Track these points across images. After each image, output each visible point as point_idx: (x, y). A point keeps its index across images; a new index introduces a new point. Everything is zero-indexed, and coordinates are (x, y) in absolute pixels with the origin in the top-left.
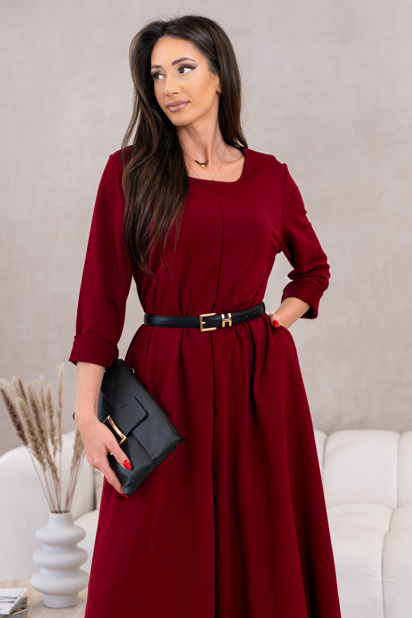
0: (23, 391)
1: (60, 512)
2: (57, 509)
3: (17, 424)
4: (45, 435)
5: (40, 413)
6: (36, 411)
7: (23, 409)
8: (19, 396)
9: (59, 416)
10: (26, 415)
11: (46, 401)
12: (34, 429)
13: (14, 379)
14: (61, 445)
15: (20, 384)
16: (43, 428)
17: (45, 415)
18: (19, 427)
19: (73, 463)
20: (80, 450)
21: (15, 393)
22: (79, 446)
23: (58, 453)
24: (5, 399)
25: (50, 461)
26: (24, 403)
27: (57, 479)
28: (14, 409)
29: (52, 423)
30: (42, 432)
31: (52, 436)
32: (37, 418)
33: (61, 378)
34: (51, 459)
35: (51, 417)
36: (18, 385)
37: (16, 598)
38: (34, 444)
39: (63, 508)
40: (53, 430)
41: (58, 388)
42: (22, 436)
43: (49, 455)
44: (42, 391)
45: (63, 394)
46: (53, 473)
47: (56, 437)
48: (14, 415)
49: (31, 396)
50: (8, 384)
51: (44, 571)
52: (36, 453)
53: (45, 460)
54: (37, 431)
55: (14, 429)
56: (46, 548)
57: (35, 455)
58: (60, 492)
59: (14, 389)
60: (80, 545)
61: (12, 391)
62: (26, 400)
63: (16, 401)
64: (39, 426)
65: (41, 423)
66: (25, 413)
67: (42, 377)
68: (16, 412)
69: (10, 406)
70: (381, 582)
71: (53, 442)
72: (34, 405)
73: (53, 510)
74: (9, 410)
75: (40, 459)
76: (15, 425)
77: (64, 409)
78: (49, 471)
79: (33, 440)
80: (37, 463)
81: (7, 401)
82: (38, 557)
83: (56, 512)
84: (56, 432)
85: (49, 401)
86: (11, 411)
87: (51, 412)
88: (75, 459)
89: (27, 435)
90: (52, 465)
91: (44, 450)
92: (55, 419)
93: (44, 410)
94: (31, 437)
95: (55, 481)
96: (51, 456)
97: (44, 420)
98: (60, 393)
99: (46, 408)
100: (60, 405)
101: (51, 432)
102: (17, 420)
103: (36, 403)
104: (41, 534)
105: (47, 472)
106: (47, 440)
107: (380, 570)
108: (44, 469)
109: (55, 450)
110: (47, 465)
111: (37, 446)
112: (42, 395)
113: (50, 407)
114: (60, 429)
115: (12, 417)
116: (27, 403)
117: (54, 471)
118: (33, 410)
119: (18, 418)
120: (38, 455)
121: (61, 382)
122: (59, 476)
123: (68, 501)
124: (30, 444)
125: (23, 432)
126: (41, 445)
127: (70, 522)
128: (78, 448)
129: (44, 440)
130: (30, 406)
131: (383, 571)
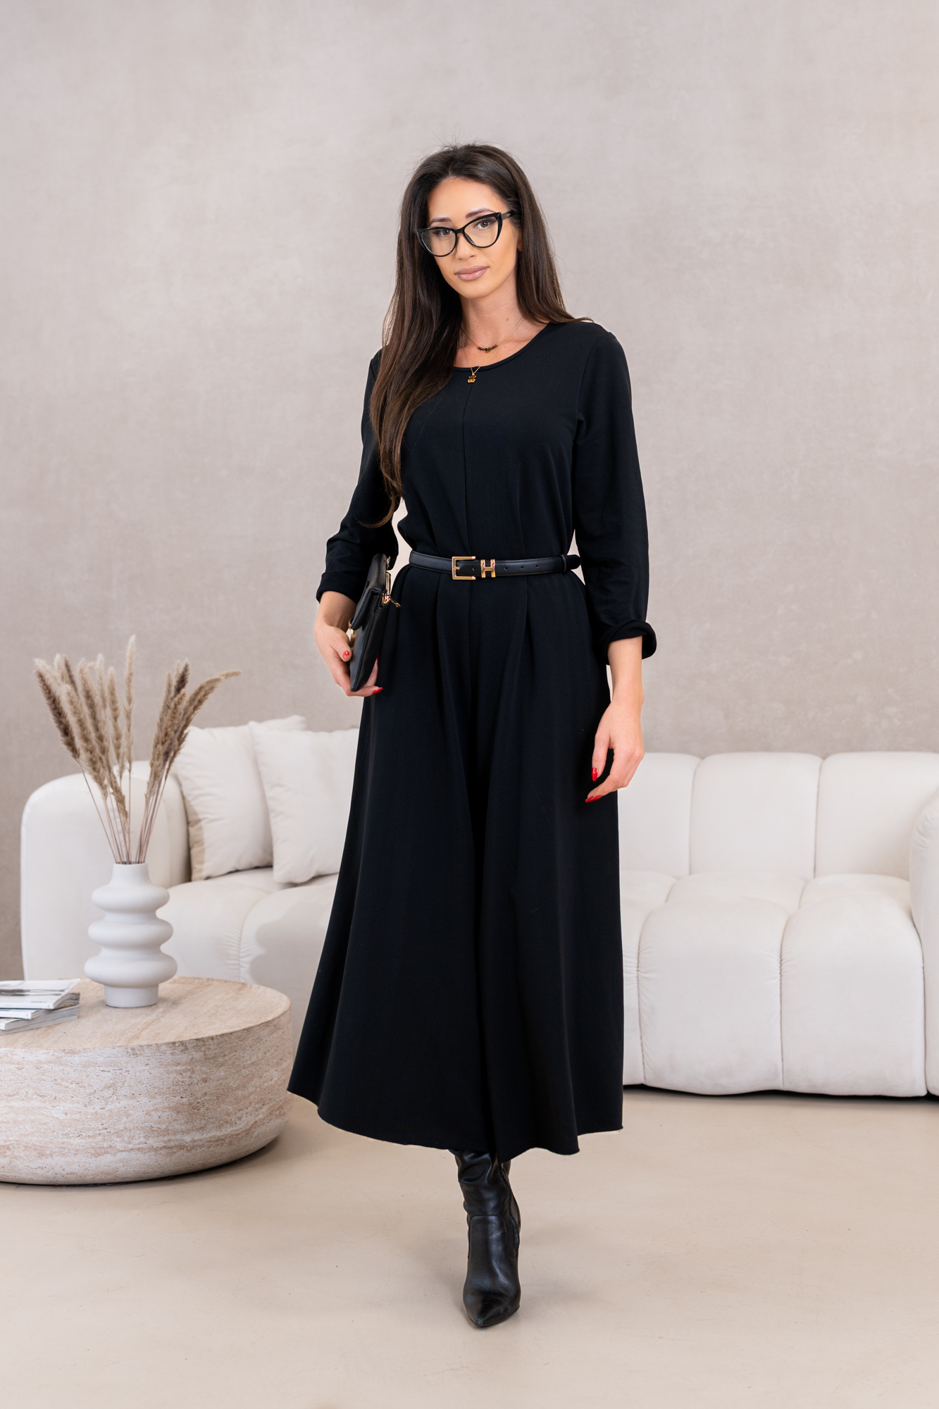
0: (71, 677)
1: (130, 863)
2: (125, 860)
3: (62, 726)
4: (105, 743)
5: (98, 709)
6: (92, 706)
7: (72, 703)
8: (66, 683)
9: (128, 716)
10: (76, 712)
11: (107, 694)
12: (90, 733)
13: (58, 659)
14: (130, 762)
15: (67, 666)
16: (103, 732)
17: (105, 715)
18: (66, 731)
19: (148, 788)
20: (159, 765)
21: (59, 680)
22: (158, 759)
23: (126, 773)
24: (45, 687)
25: (114, 784)
26: (73, 693)
27: (125, 813)
28: (59, 703)
29: (116, 728)
30: (101, 738)
31: (118, 747)
32: (94, 717)
33: (131, 659)
34: (116, 782)
35: (115, 718)
36: (63, 667)
37: (63, 991)
38: (89, 755)
39: (133, 859)
40: (118, 737)
41: (126, 673)
42: (71, 744)
43: (111, 775)
44: (101, 678)
45: (133, 684)
46: (119, 804)
47: (123, 750)
48: (58, 713)
49: (85, 684)
50: (48, 667)
51: (106, 953)
52: (93, 771)
53: (106, 782)
54: (93, 736)
55: (58, 734)
56: (109, 917)
57: (91, 774)
58: (129, 833)
59: (58, 675)
60: (160, 913)
61: (55, 678)
62: (76, 690)
63: (63, 691)
64: (97, 729)
65: (100, 725)
66: (75, 707)
67: (100, 657)
68: (61, 708)
69: (52, 699)
70: (636, 979)
71: (118, 756)
72: (88, 696)
73: (119, 860)
74: (51, 705)
75: (99, 780)
76: (59, 727)
77: (134, 706)
78: (112, 800)
79: (87, 750)
80: (94, 786)
81: (47, 691)
82: (97, 931)
83: (125, 863)
84: (123, 741)
85: (112, 693)
86: (53, 706)
87: (115, 710)
88: (152, 779)
89: (79, 743)
90: (117, 791)
91: (104, 767)
92: (122, 721)
93: (105, 707)
94: (85, 745)
95: (121, 815)
96: (115, 778)
97: (105, 723)
98: (129, 680)
99: (108, 704)
100: (130, 701)
101: (115, 741)
102: (63, 720)
103: (92, 693)
104: (103, 895)
105: (108, 799)
106: (108, 751)
107: (636, 961)
108: (105, 795)
109: (122, 768)
110: (111, 790)
111: (94, 759)
112: (101, 685)
113: (114, 702)
114: (128, 737)
115: (55, 715)
116: (77, 695)
117: (121, 800)
118: (87, 704)
119: (65, 717)
120: (96, 774)
121: (131, 664)
122: (127, 809)
123: (141, 847)
124: (84, 756)
125: (72, 739)
126: (101, 759)
127: (145, 877)
128: (157, 763)
129: (104, 751)
130: (83, 699)
131: (638, 963)
